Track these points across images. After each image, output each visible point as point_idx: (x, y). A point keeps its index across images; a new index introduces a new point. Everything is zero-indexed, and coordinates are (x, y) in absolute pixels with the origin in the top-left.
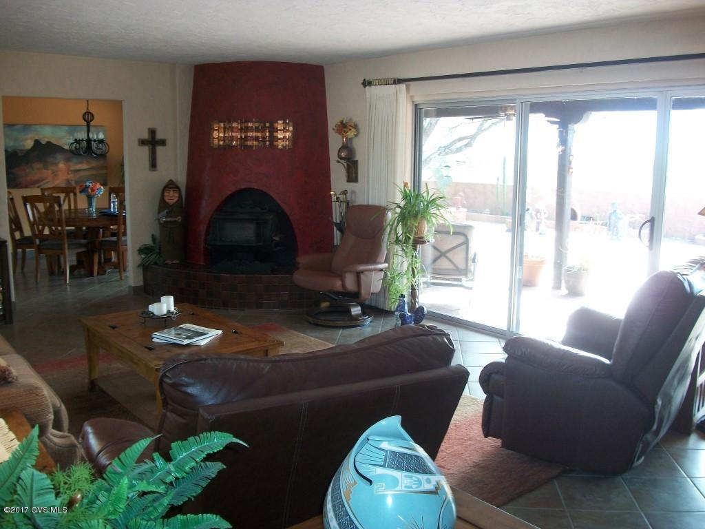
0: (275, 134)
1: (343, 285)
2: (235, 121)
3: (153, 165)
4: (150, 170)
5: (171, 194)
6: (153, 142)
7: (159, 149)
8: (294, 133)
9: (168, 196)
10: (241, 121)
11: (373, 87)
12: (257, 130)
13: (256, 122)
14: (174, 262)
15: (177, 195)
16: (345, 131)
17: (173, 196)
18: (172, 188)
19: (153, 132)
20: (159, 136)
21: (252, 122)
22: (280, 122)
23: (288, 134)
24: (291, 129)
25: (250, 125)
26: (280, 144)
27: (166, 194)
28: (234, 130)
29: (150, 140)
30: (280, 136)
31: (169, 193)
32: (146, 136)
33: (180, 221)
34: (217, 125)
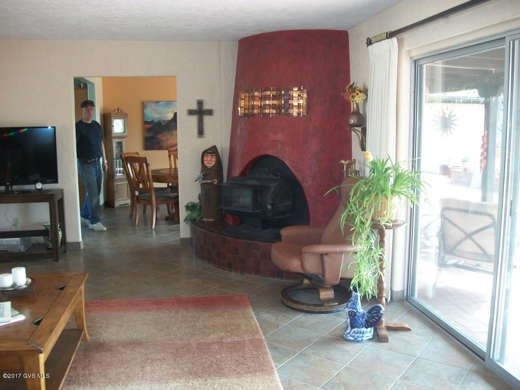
0: (290, 102)
1: (302, 266)
2: (257, 90)
3: (201, 133)
4: (198, 137)
5: (209, 159)
6: (200, 112)
7: (207, 119)
8: (308, 99)
9: (207, 160)
10: (262, 89)
11: (374, 45)
12: (274, 98)
13: (273, 91)
14: (209, 220)
15: (214, 159)
16: (353, 96)
17: (211, 160)
18: (210, 153)
19: (200, 103)
20: (206, 107)
21: (270, 90)
22: (295, 89)
23: (301, 102)
24: (305, 96)
25: (268, 93)
26: (295, 112)
27: (205, 159)
28: (256, 99)
29: (198, 110)
30: (295, 104)
31: (207, 157)
32: (194, 107)
33: (215, 183)
34: (244, 95)
